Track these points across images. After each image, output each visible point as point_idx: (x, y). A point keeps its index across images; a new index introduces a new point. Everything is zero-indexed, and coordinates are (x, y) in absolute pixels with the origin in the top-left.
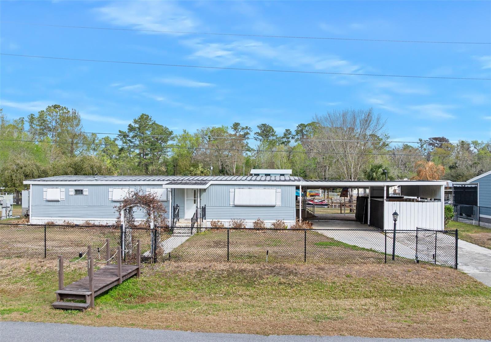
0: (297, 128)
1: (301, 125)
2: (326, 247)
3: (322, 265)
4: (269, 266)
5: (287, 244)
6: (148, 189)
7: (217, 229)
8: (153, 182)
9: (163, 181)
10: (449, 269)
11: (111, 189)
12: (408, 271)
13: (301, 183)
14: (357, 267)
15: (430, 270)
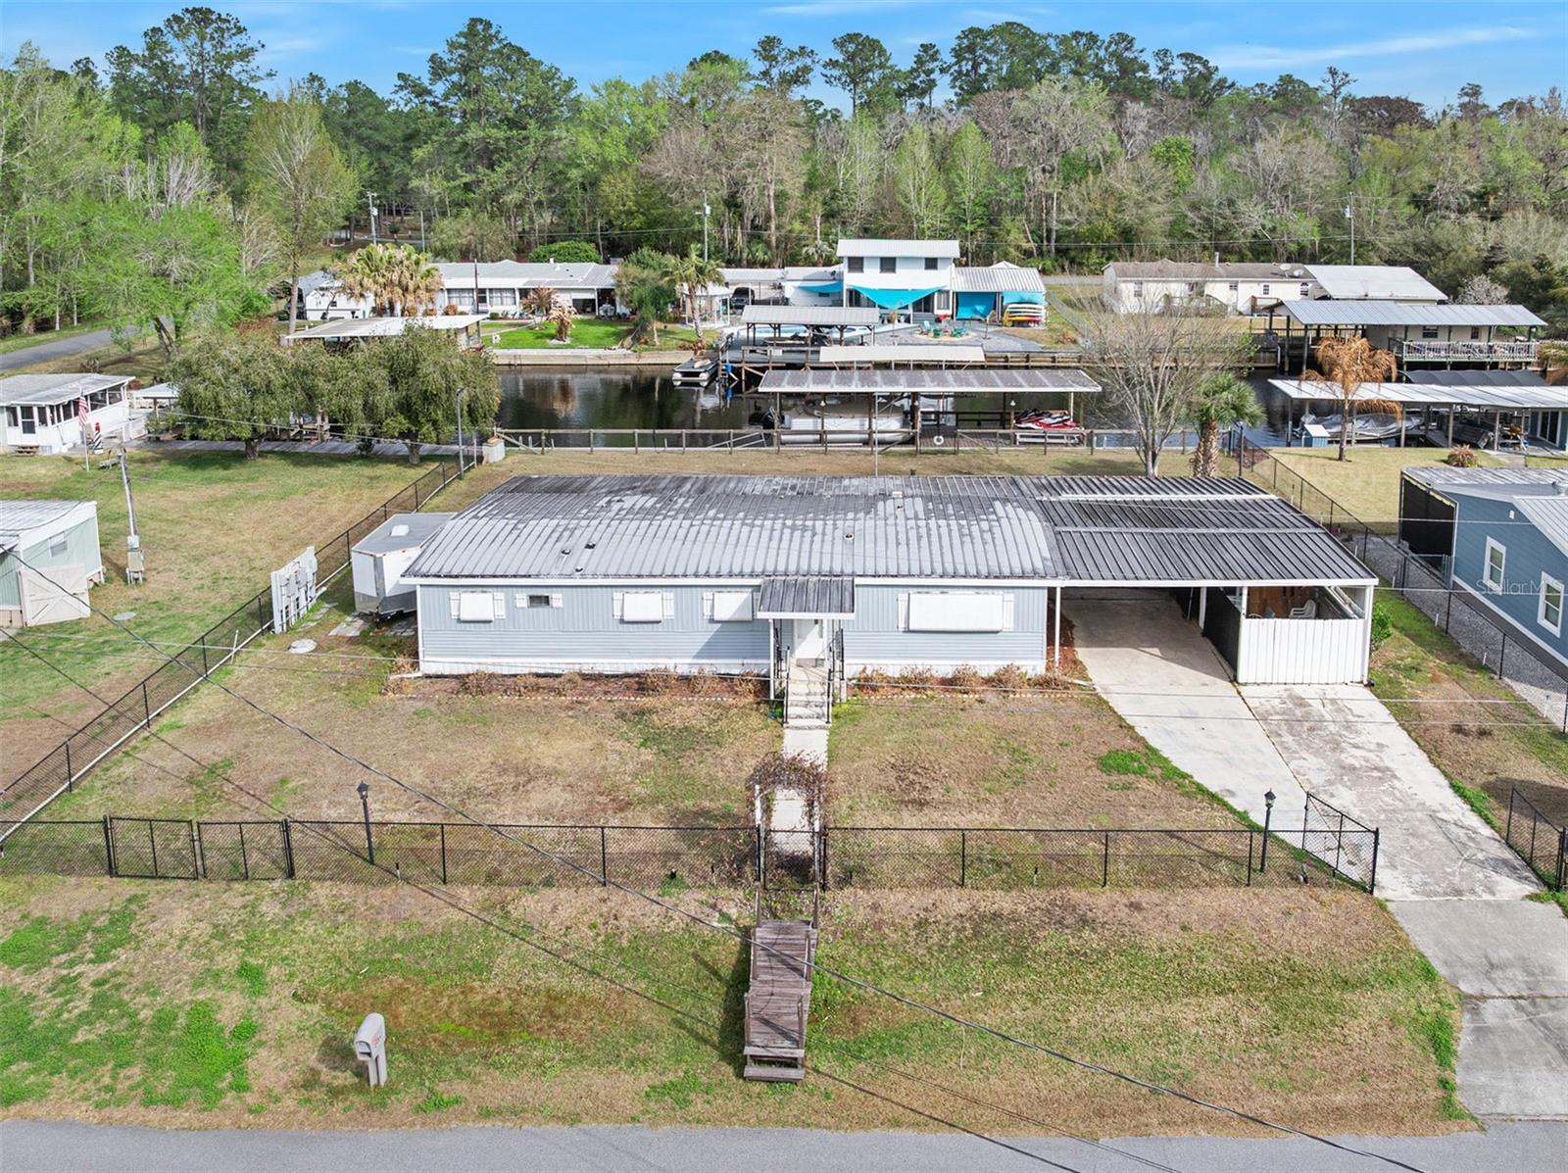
0: (957, 42)
1: (972, 30)
2: (1127, 787)
3: (1137, 894)
4: (1040, 898)
5: (1046, 769)
6: (707, 594)
7: (875, 689)
8: (719, 580)
9: (741, 575)
10: (1359, 898)
11: (617, 595)
12: (1288, 913)
13: (1059, 583)
14: (1198, 899)
15: (1326, 908)
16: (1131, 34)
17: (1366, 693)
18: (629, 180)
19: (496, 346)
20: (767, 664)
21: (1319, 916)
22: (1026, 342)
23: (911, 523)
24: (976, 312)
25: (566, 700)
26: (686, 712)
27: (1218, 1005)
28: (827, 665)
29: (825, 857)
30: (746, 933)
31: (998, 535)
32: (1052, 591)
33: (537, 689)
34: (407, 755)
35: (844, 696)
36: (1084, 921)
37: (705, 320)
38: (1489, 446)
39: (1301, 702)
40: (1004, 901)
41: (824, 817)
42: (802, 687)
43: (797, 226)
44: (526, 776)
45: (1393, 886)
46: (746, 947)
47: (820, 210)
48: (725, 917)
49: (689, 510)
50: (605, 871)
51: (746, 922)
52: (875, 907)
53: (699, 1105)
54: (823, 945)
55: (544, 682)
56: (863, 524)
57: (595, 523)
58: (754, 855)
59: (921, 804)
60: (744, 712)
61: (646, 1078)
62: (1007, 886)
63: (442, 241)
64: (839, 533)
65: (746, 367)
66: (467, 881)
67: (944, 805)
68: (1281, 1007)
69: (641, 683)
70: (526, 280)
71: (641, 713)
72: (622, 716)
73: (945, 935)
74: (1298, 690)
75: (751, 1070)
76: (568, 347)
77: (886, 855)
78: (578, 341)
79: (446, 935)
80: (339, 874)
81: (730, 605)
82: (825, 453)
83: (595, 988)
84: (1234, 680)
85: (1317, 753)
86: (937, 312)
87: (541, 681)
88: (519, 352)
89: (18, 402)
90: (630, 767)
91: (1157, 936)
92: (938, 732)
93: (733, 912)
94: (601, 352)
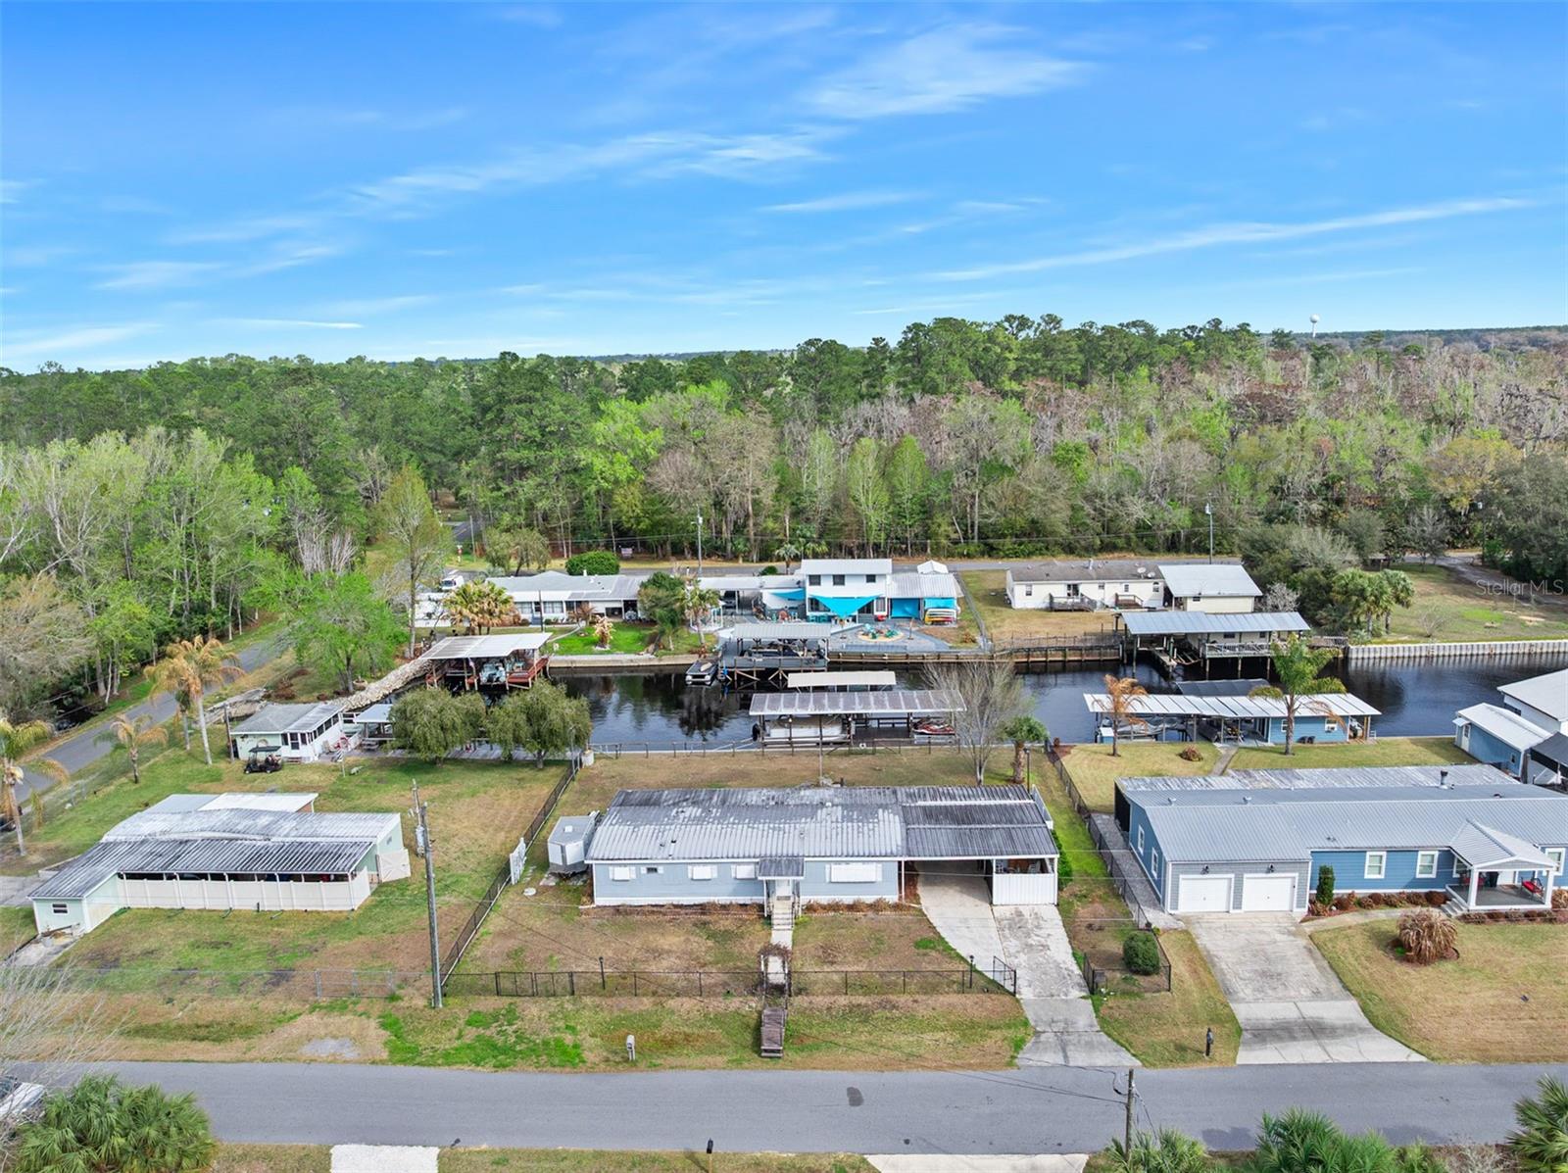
1: (915, 326)
2: (925, 955)
3: (917, 997)
4: (878, 999)
5: (890, 947)
6: (733, 866)
7: (815, 911)
8: (737, 859)
9: (749, 857)
10: (1008, 998)
11: (690, 867)
12: (976, 1003)
13: (903, 859)
14: (941, 998)
15: (991, 1002)
16: (1059, 316)
17: (1055, 909)
18: (637, 493)
19: (557, 653)
20: (761, 899)
21: (989, 1004)
22: (939, 642)
23: (834, 825)
24: (905, 612)
25: (668, 918)
26: (725, 923)
27: (940, 1035)
28: (792, 900)
29: (790, 984)
30: (760, 1013)
31: (877, 833)
32: (900, 862)
33: (653, 912)
34: (602, 944)
35: (800, 914)
36: (894, 1007)
37: (705, 623)
38: (1218, 740)
39: (1020, 914)
40: (862, 1000)
41: (790, 968)
42: (781, 912)
43: (770, 524)
44: (658, 954)
45: (1026, 994)
46: (760, 1017)
47: (788, 511)
48: (750, 1007)
49: (720, 818)
50: (701, 991)
51: (759, 1008)
52: (811, 1003)
53: (746, 1064)
54: (790, 1015)
55: (656, 910)
56: (807, 825)
57: (673, 827)
58: (761, 983)
59: (832, 963)
60: (752, 922)
61: (726, 1058)
62: (865, 994)
63: (497, 552)
64: (797, 832)
65: (738, 671)
66: (644, 995)
67: (842, 963)
68: (964, 1035)
69: (703, 908)
70: (570, 592)
71: (705, 923)
72: (695, 925)
73: (838, 1012)
74: (1021, 908)
75: (763, 1054)
76: (608, 652)
77: (815, 982)
78: (616, 647)
79: (641, 1015)
80: (592, 993)
81: (745, 871)
82: (792, 754)
83: (702, 1032)
84: (991, 903)
85: (1018, 938)
86: (876, 613)
87: (655, 909)
88: (574, 658)
89: (288, 731)
90: (703, 949)
91: (922, 1011)
92: (843, 931)
93: (754, 1005)
94: (632, 656)
